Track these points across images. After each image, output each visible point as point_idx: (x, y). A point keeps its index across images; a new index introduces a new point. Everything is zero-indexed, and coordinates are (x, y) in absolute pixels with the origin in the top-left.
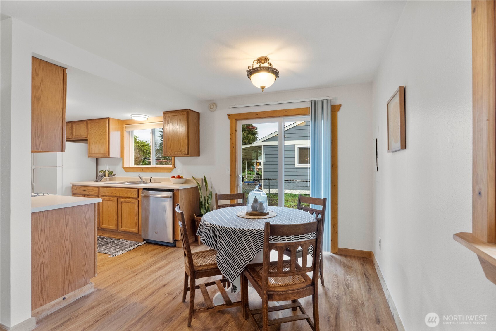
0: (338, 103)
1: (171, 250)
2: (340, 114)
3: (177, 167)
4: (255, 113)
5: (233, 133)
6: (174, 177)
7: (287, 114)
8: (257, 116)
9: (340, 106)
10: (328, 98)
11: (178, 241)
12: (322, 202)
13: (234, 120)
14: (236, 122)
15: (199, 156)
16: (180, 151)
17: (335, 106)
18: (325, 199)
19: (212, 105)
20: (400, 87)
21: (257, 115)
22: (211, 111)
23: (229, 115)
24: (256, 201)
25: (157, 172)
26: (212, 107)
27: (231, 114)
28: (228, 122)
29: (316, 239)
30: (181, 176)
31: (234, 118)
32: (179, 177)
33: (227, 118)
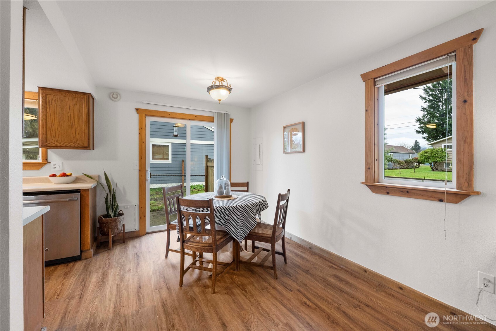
1: (78, 264)
3: (51, 162)
4: (167, 112)
5: (143, 128)
6: (54, 175)
7: (196, 118)
8: (169, 116)
9: (233, 119)
10: (227, 113)
11: (88, 251)
13: (144, 115)
14: (145, 117)
15: (93, 149)
16: (75, 142)
19: (116, 94)
21: (169, 114)
22: (113, 101)
23: (137, 109)
26: (115, 96)
27: (141, 109)
28: (136, 116)
30: (68, 174)
31: (142, 113)
32: (64, 175)
33: (135, 112)
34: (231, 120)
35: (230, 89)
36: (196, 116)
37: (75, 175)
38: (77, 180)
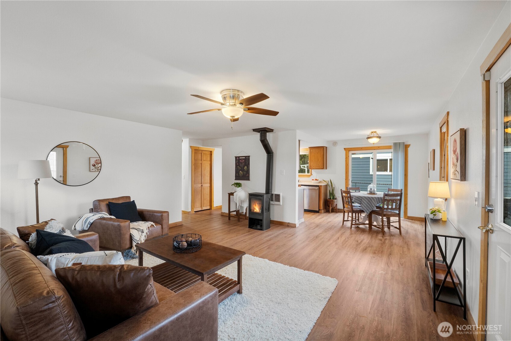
0: (408, 144)
1: (318, 214)
2: (409, 149)
3: (313, 175)
4: (360, 148)
5: (347, 158)
6: (313, 180)
7: (379, 148)
9: (410, 145)
10: (403, 141)
11: (321, 210)
12: (400, 191)
13: (348, 151)
14: (349, 152)
15: (326, 169)
16: (319, 167)
17: (407, 145)
18: (402, 190)
19: (335, 143)
20: (433, 149)
22: (334, 146)
23: (345, 149)
24: (371, 189)
25: (301, 177)
28: (344, 152)
29: (400, 199)
30: (317, 179)
31: (347, 150)
32: (316, 180)
33: (344, 150)
34: (406, 147)
35: (380, 137)
36: (379, 147)
37: (320, 180)
38: (320, 182)
